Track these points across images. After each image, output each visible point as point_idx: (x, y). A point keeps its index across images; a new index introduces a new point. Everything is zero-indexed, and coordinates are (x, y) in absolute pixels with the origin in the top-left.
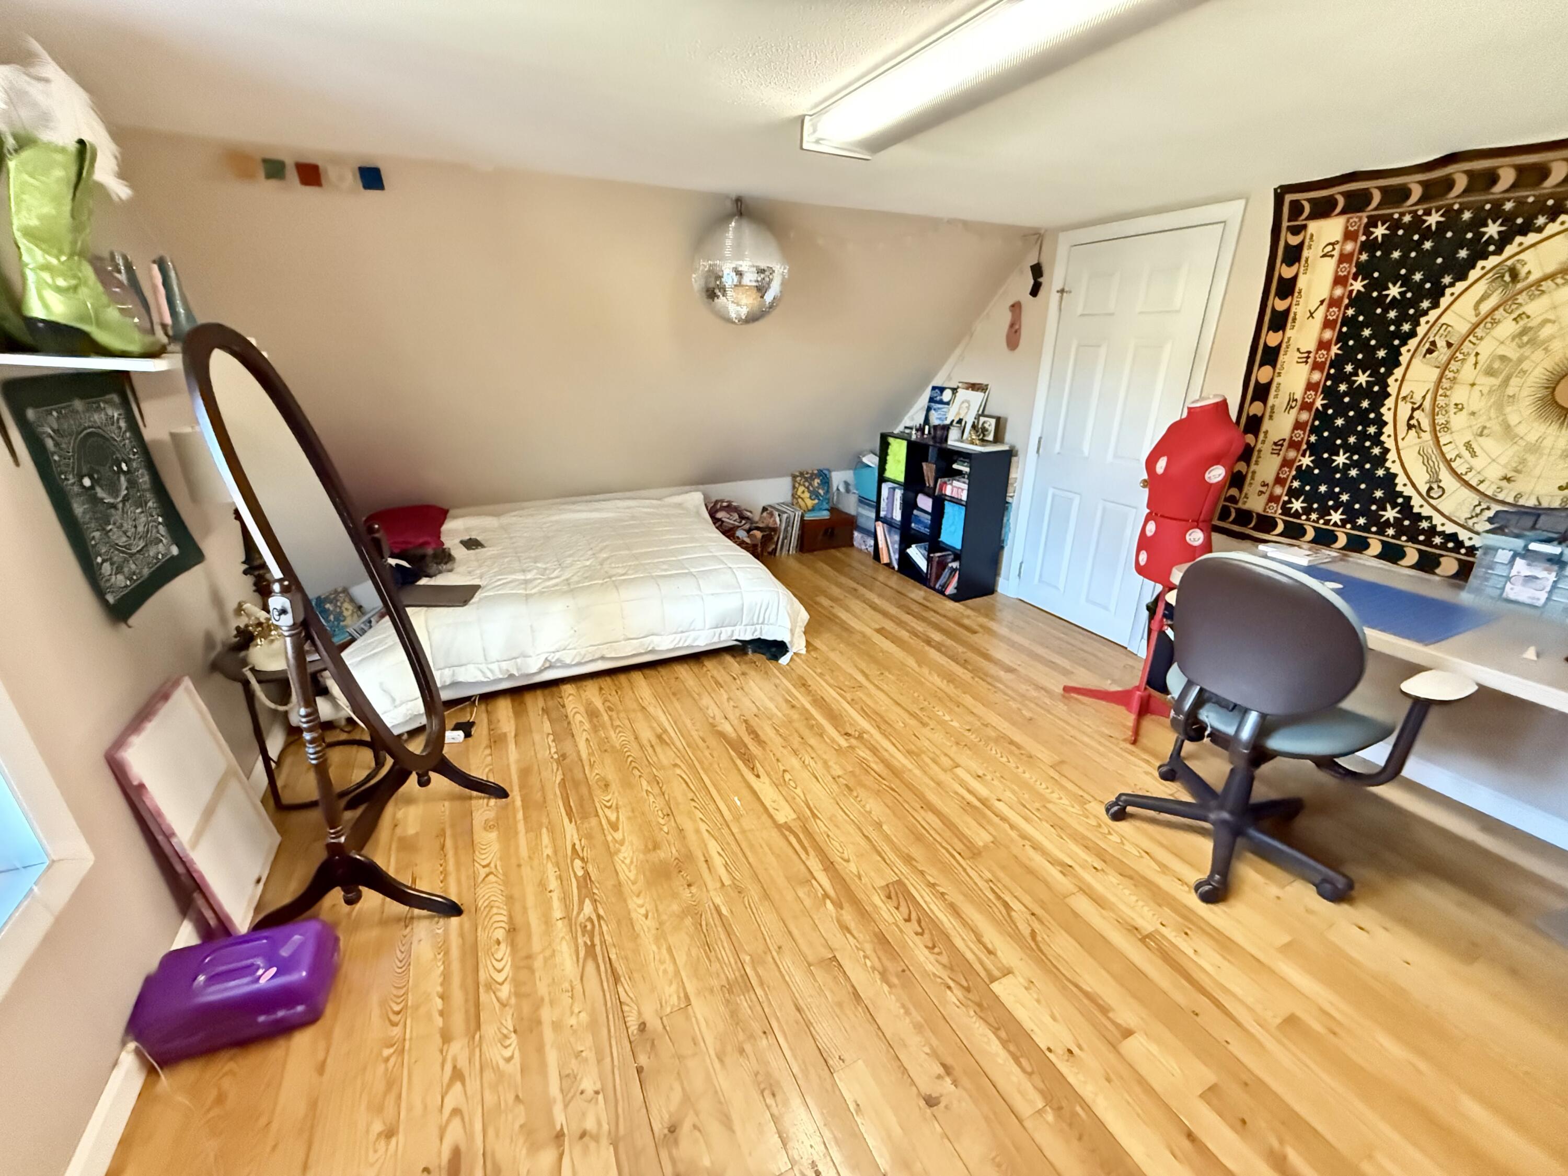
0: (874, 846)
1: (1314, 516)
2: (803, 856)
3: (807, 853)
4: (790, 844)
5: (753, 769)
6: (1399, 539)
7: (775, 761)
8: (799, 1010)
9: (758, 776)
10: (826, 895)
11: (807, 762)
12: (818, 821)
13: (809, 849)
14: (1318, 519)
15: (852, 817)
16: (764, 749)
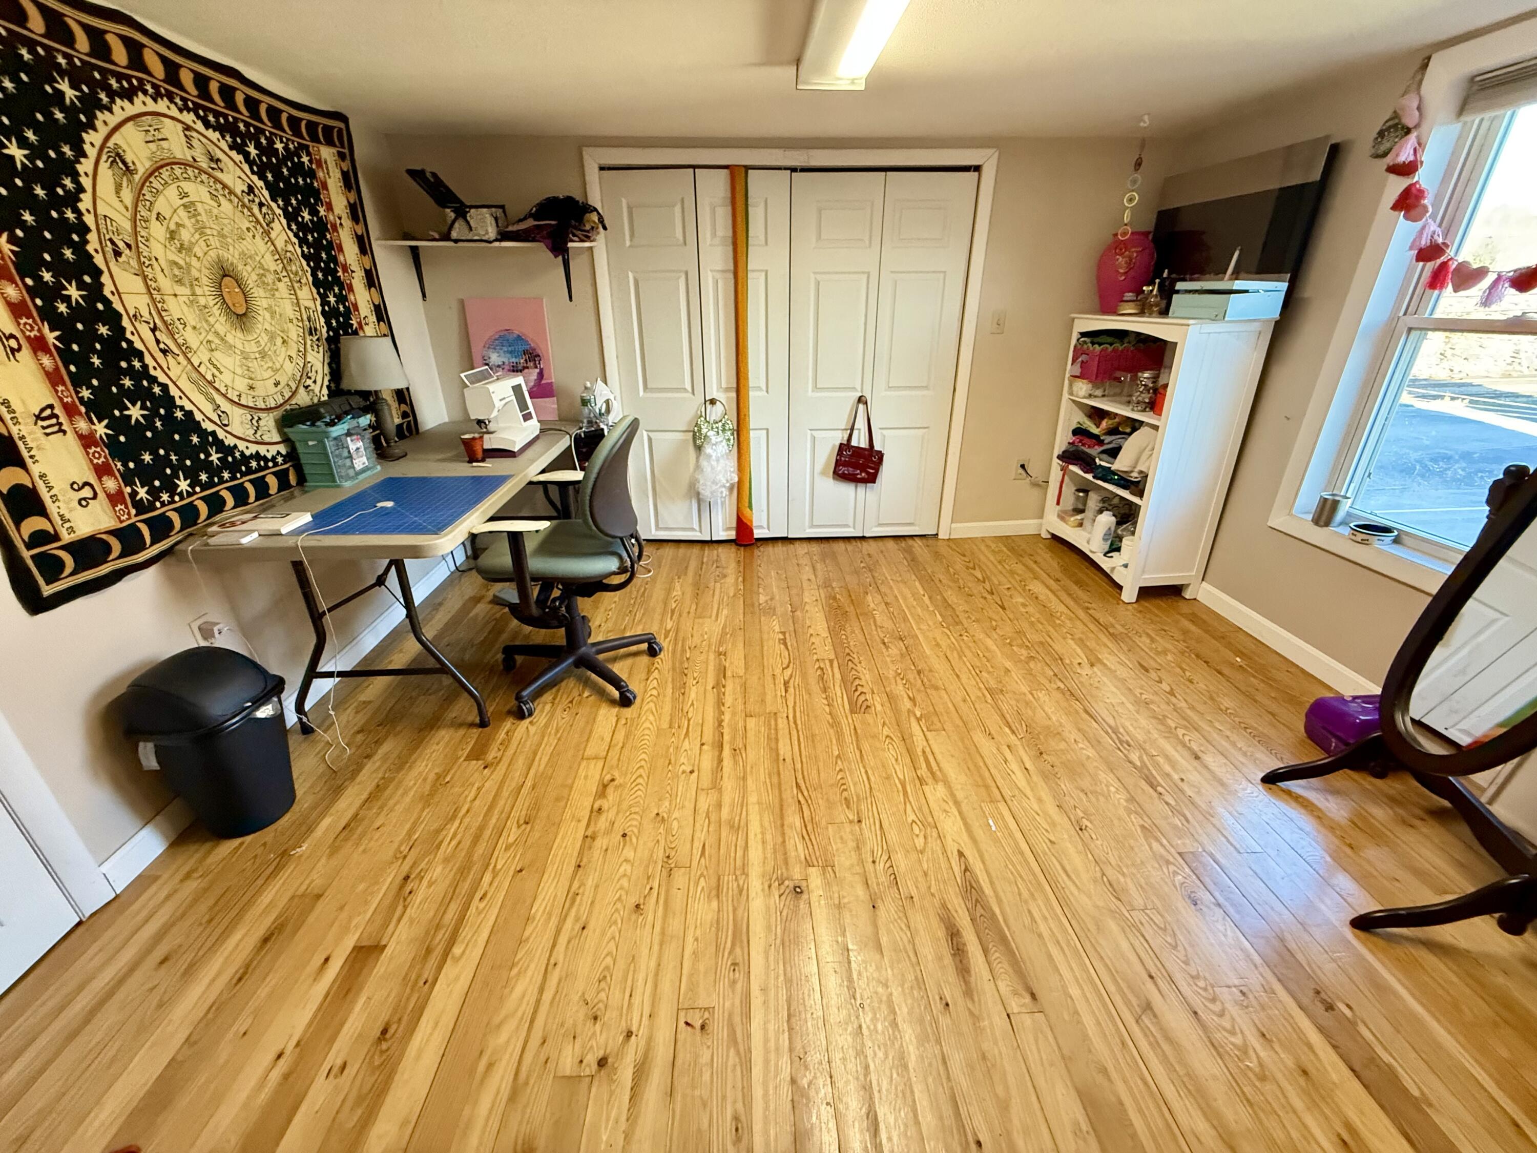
0: (857, 741)
1: (165, 497)
2: (928, 750)
3: (924, 752)
4: (938, 764)
5: (966, 870)
6: (236, 479)
7: (931, 873)
8: (958, 676)
9: (961, 854)
10: (918, 720)
11: (885, 857)
12: (901, 777)
13: (920, 754)
14: (172, 496)
15: (863, 771)
16: (944, 906)
